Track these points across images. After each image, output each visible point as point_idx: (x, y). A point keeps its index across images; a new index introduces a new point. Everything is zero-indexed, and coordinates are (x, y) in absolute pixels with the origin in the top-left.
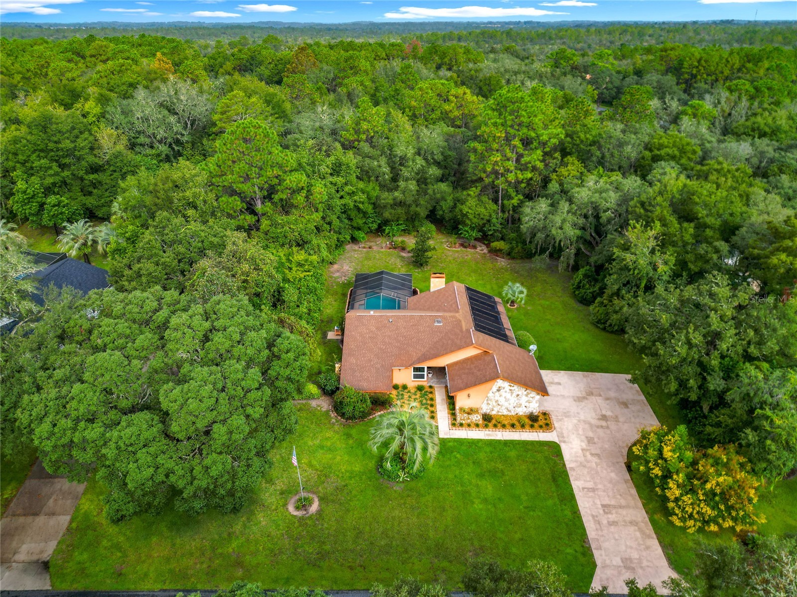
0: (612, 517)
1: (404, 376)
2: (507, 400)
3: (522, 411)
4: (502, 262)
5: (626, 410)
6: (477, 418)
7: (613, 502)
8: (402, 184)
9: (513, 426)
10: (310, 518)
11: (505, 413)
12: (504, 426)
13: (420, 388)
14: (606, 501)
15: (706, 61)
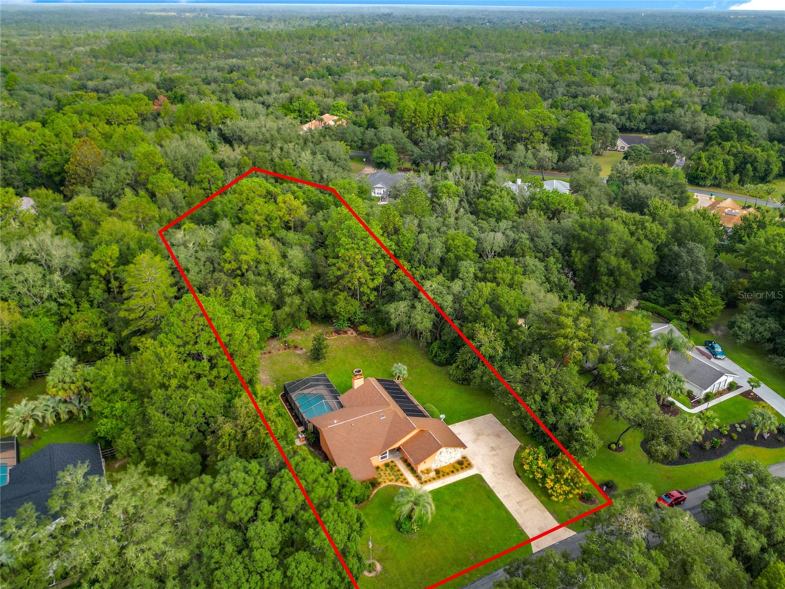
1: (377, 461)
2: (445, 457)
3: (453, 461)
4: (371, 341)
5: (500, 439)
6: (433, 474)
7: (521, 499)
8: (288, 300)
9: (453, 472)
10: (381, 574)
11: (444, 465)
12: (448, 474)
13: (387, 465)
14: (518, 500)
15: (420, 112)
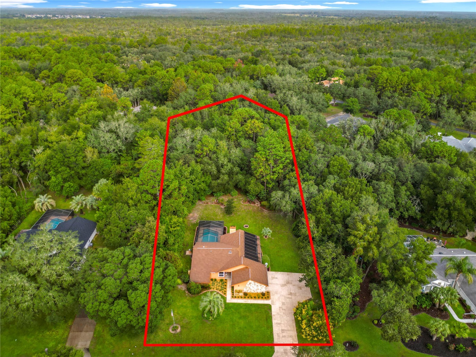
0: (284, 334)
1: (215, 276)
2: (253, 287)
3: (259, 291)
4: (266, 212)
5: (300, 290)
6: (241, 294)
7: (286, 329)
8: (222, 176)
9: (255, 297)
10: (177, 334)
11: (253, 292)
12: (252, 298)
13: (222, 280)
14: (284, 328)
